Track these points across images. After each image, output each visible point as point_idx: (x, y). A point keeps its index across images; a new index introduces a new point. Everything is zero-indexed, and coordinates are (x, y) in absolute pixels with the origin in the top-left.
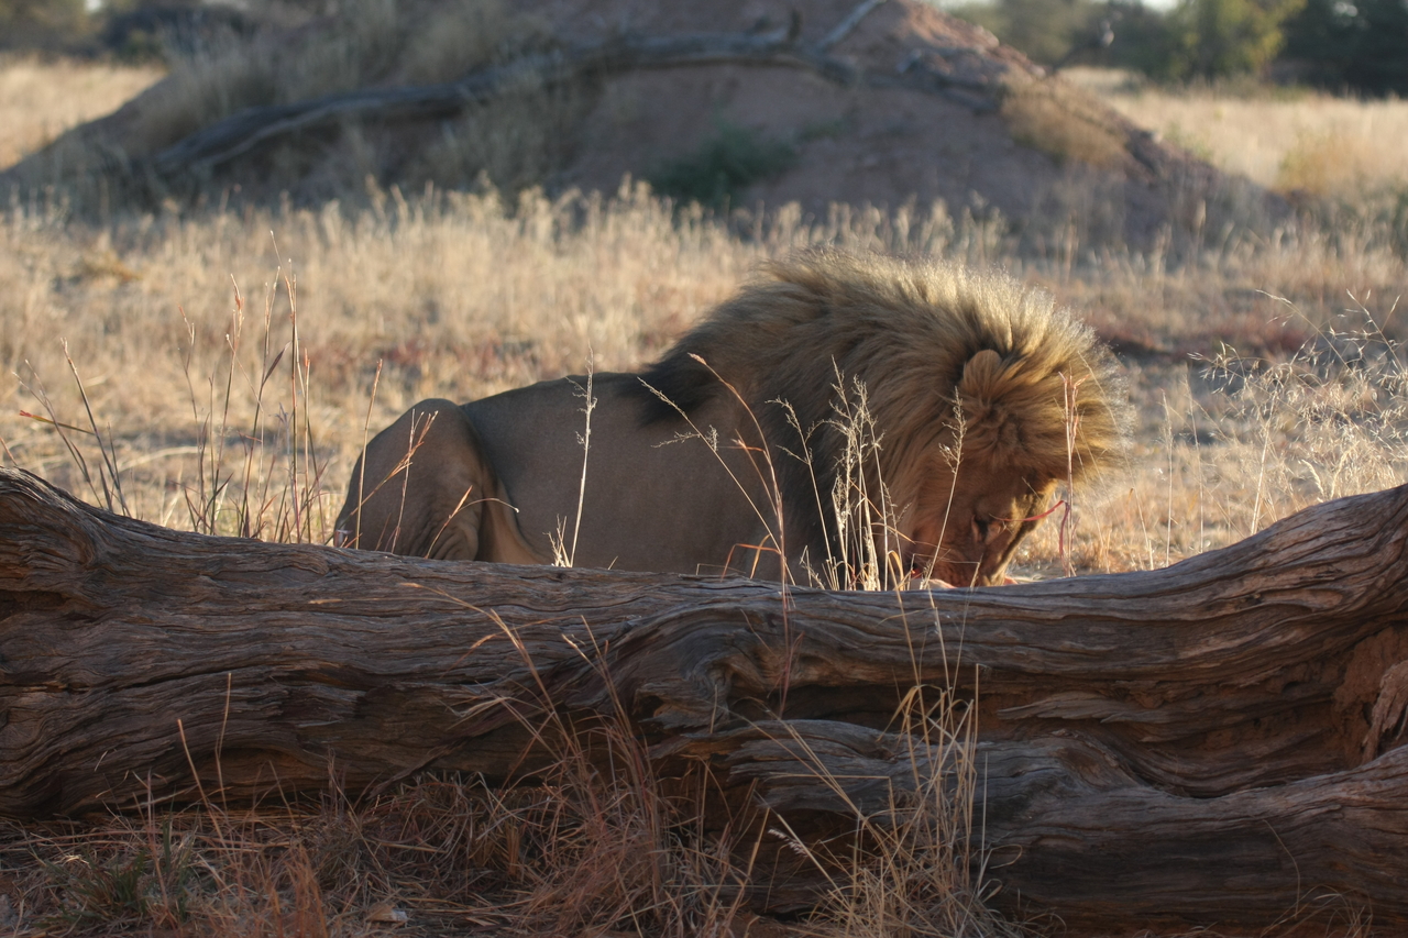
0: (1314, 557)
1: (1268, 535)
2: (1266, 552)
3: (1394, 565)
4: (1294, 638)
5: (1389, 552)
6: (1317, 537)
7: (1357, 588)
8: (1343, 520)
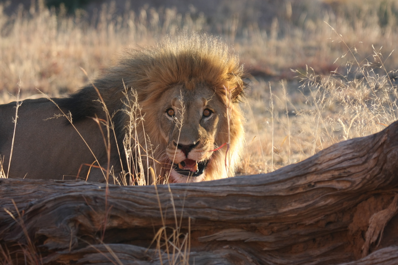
0: (338, 166)
1: (317, 157)
2: (316, 164)
3: (374, 169)
4: (330, 202)
5: (371, 163)
6: (339, 157)
7: (358, 179)
8: (351, 149)
